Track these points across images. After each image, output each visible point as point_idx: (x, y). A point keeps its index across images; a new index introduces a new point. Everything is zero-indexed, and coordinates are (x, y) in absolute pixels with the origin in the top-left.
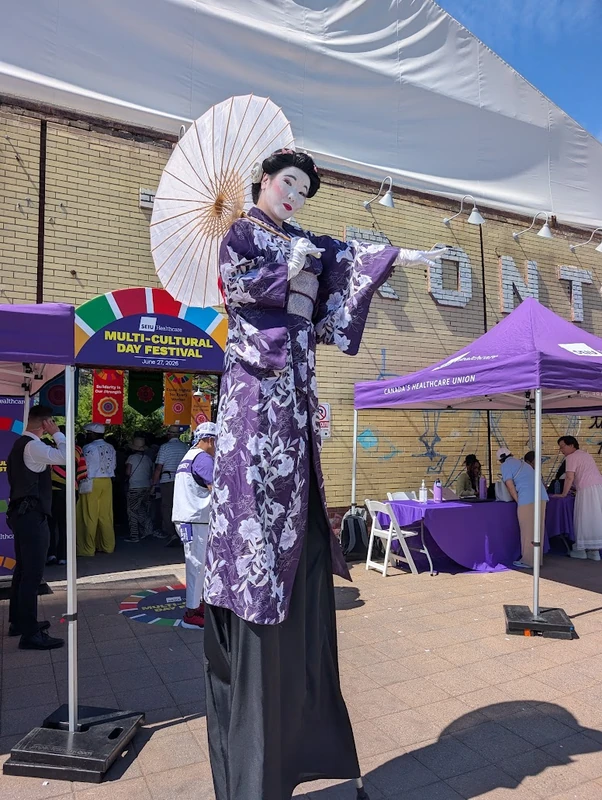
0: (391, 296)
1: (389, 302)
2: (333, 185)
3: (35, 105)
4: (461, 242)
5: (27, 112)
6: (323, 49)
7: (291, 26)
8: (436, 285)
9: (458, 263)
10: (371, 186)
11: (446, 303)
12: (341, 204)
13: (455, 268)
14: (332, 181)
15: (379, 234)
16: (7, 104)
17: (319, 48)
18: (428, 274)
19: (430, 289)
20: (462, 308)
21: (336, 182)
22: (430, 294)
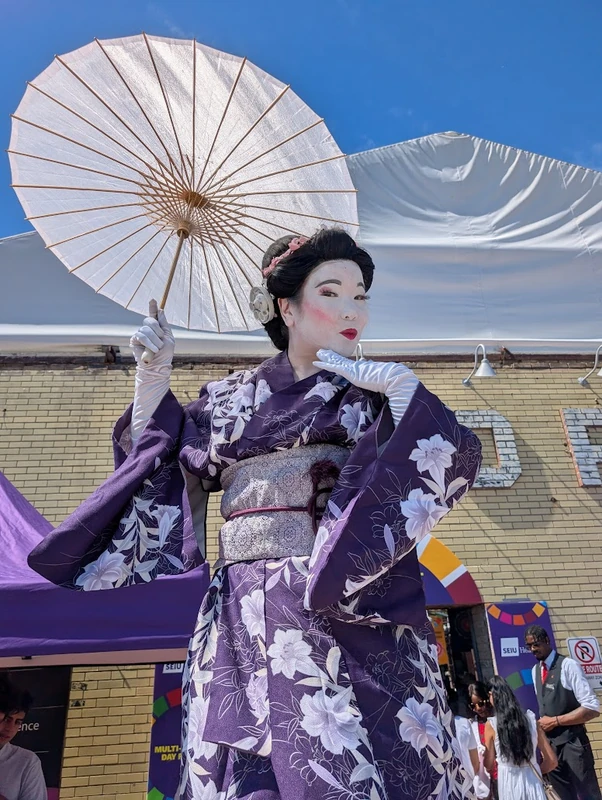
2: (535, 368)
3: (223, 358)
5: (216, 366)
6: (495, 245)
7: (456, 234)
10: (582, 360)
12: (550, 386)
14: (533, 365)
16: (199, 363)
17: (491, 245)
21: (538, 364)
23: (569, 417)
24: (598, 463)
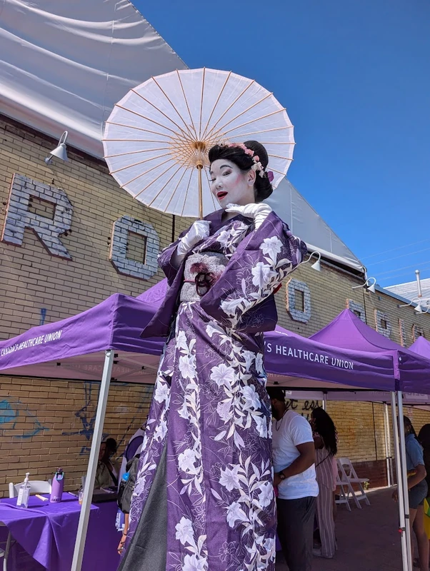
0: (61, 254)
1: (60, 260)
4: (152, 220)
8: (118, 254)
9: (146, 237)
11: (127, 272)
13: (143, 242)
15: (57, 191)
18: (112, 242)
19: (110, 256)
20: (146, 281)
22: (112, 262)
23: (19, 182)
24: (26, 228)
